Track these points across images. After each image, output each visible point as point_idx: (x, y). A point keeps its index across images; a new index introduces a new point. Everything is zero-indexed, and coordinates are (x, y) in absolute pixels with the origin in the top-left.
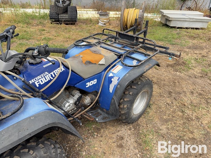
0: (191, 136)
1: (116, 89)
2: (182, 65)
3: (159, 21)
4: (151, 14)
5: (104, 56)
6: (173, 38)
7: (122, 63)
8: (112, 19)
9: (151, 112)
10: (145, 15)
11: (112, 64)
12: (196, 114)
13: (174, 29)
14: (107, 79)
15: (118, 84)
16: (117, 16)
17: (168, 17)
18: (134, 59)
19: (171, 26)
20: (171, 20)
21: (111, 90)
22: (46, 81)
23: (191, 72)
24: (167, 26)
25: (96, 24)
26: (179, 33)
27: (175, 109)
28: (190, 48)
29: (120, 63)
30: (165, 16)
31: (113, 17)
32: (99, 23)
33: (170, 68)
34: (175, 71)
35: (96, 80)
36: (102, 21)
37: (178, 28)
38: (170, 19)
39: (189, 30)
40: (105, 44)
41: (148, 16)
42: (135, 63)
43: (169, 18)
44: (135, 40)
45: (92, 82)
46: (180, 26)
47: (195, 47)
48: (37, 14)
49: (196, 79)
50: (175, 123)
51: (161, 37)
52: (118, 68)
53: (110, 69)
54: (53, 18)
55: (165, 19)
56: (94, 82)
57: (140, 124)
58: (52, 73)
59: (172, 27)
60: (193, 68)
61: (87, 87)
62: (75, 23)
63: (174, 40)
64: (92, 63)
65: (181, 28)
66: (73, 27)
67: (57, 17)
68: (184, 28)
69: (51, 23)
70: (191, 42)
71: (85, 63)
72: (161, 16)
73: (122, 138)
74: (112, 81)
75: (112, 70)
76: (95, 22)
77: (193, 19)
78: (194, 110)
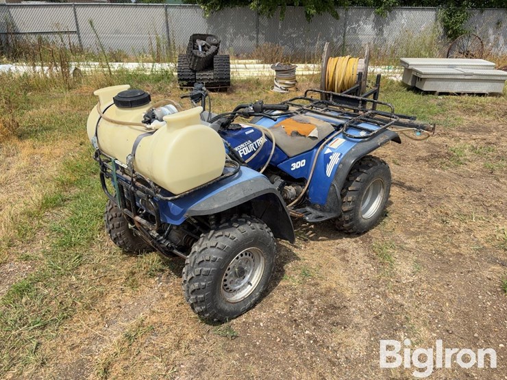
0: (455, 251)
1: (336, 170)
2: (445, 157)
3: (399, 80)
4: (383, 67)
5: (316, 126)
6: (429, 112)
7: (344, 134)
8: (300, 79)
9: (389, 223)
10: (370, 69)
11: (327, 138)
12: (466, 226)
13: (431, 95)
14: (322, 158)
15: (340, 163)
16: (311, 73)
17: (417, 72)
18: (361, 129)
19: (424, 90)
20: (425, 79)
21: (329, 173)
22: (249, 152)
23: (462, 168)
24: (417, 90)
25: (268, 89)
26: (442, 104)
27: (430, 219)
28: (463, 130)
29: (341, 135)
30: (411, 70)
31: (303, 75)
32: (275, 87)
33: (422, 163)
34: (432, 167)
35: (304, 161)
36: (280, 83)
37: (441, 94)
38: (422, 77)
39: (465, 98)
40: (313, 112)
41: (375, 71)
42: (363, 134)
43: (421, 73)
44: (360, 105)
45: (299, 162)
46: (444, 90)
47: (474, 129)
48: (148, 73)
49: (471, 180)
50: (429, 236)
51: (405, 111)
52: (339, 142)
53: (327, 143)
54: (184, 80)
55: (411, 77)
56: (302, 163)
57: (372, 236)
58: (255, 143)
59: (427, 93)
60: (466, 163)
61: (292, 169)
62: (226, 88)
63: (431, 116)
64: (301, 135)
65: (447, 94)
66: (224, 96)
67: (193, 77)
68: (453, 94)
69: (182, 89)
70: (466, 120)
71: (291, 135)
72: (403, 70)
73: (345, 252)
74: (330, 160)
75: (329, 145)
76: (267, 85)
77: (471, 75)
78: (463, 221)
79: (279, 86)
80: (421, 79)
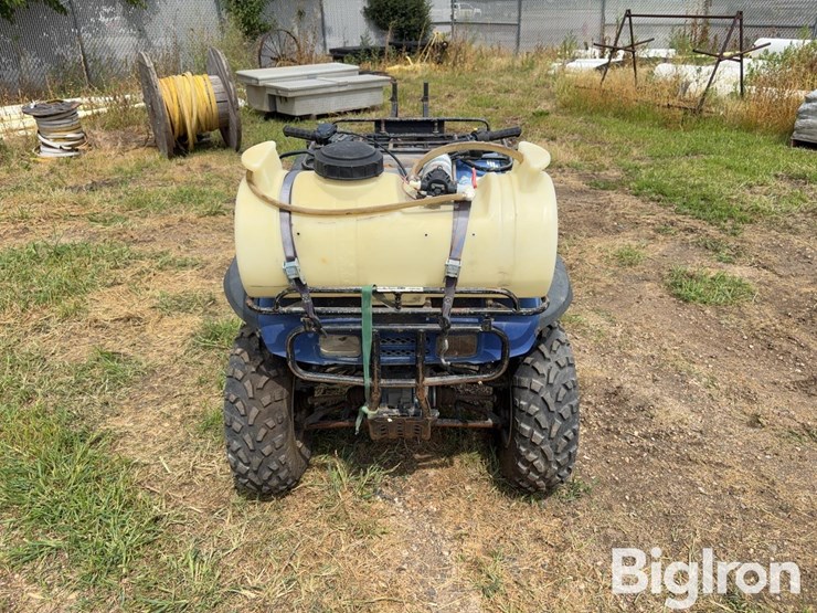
17: (277, 89)
19: (298, 114)
20: (293, 98)
24: (281, 117)
30: (264, 88)
32: (44, 149)
36: (55, 140)
38: (290, 95)
43: (286, 90)
46: (320, 112)
55: (266, 97)
65: (326, 115)
68: (333, 115)
77: (345, 85)
79: (57, 144)
80: (286, 98)
